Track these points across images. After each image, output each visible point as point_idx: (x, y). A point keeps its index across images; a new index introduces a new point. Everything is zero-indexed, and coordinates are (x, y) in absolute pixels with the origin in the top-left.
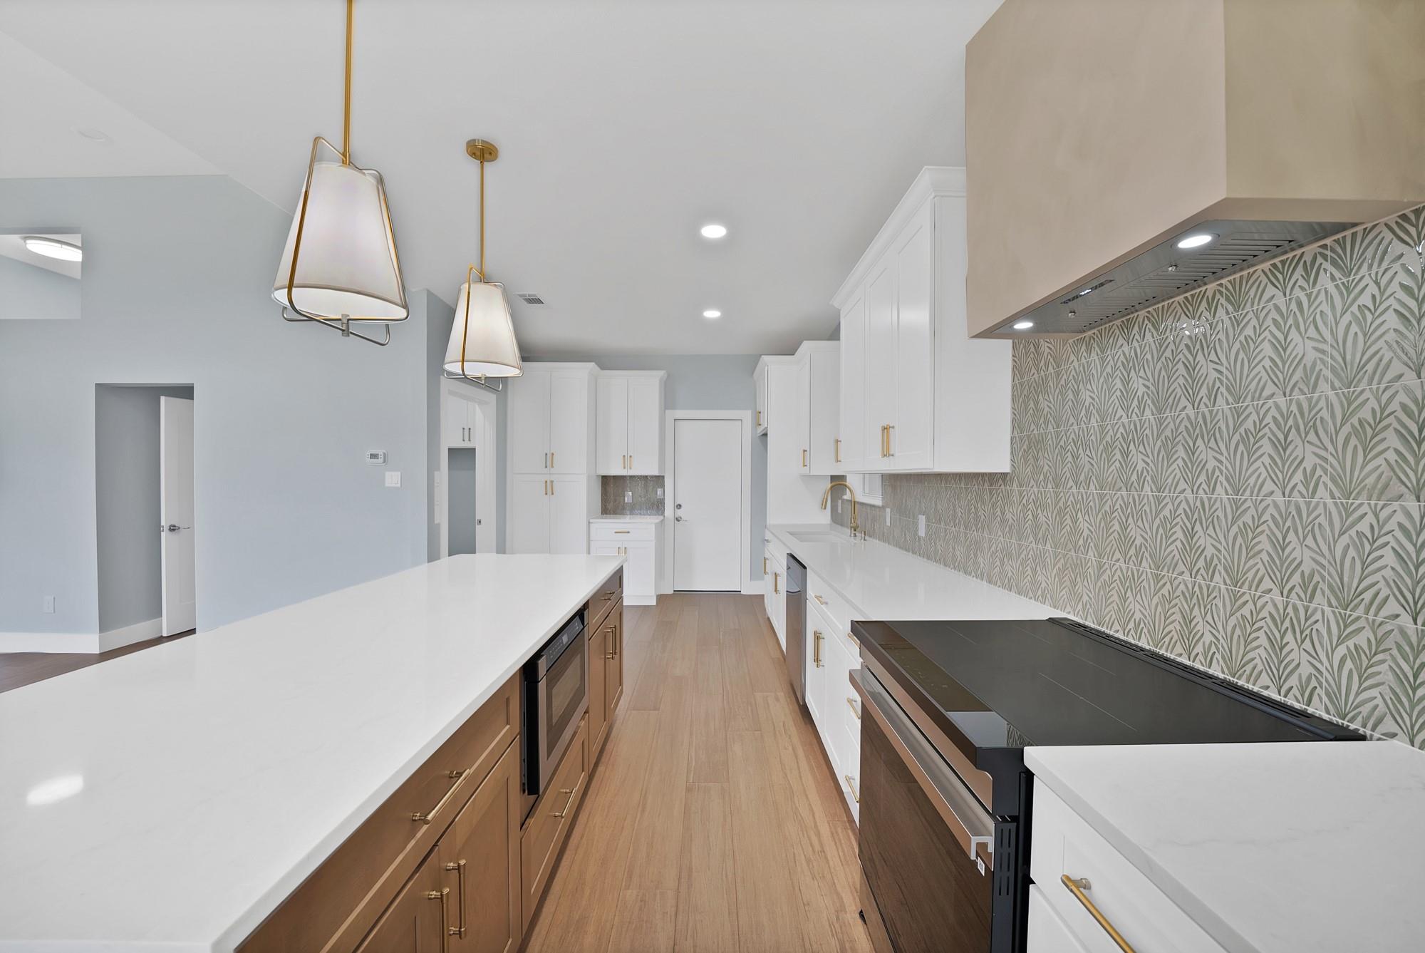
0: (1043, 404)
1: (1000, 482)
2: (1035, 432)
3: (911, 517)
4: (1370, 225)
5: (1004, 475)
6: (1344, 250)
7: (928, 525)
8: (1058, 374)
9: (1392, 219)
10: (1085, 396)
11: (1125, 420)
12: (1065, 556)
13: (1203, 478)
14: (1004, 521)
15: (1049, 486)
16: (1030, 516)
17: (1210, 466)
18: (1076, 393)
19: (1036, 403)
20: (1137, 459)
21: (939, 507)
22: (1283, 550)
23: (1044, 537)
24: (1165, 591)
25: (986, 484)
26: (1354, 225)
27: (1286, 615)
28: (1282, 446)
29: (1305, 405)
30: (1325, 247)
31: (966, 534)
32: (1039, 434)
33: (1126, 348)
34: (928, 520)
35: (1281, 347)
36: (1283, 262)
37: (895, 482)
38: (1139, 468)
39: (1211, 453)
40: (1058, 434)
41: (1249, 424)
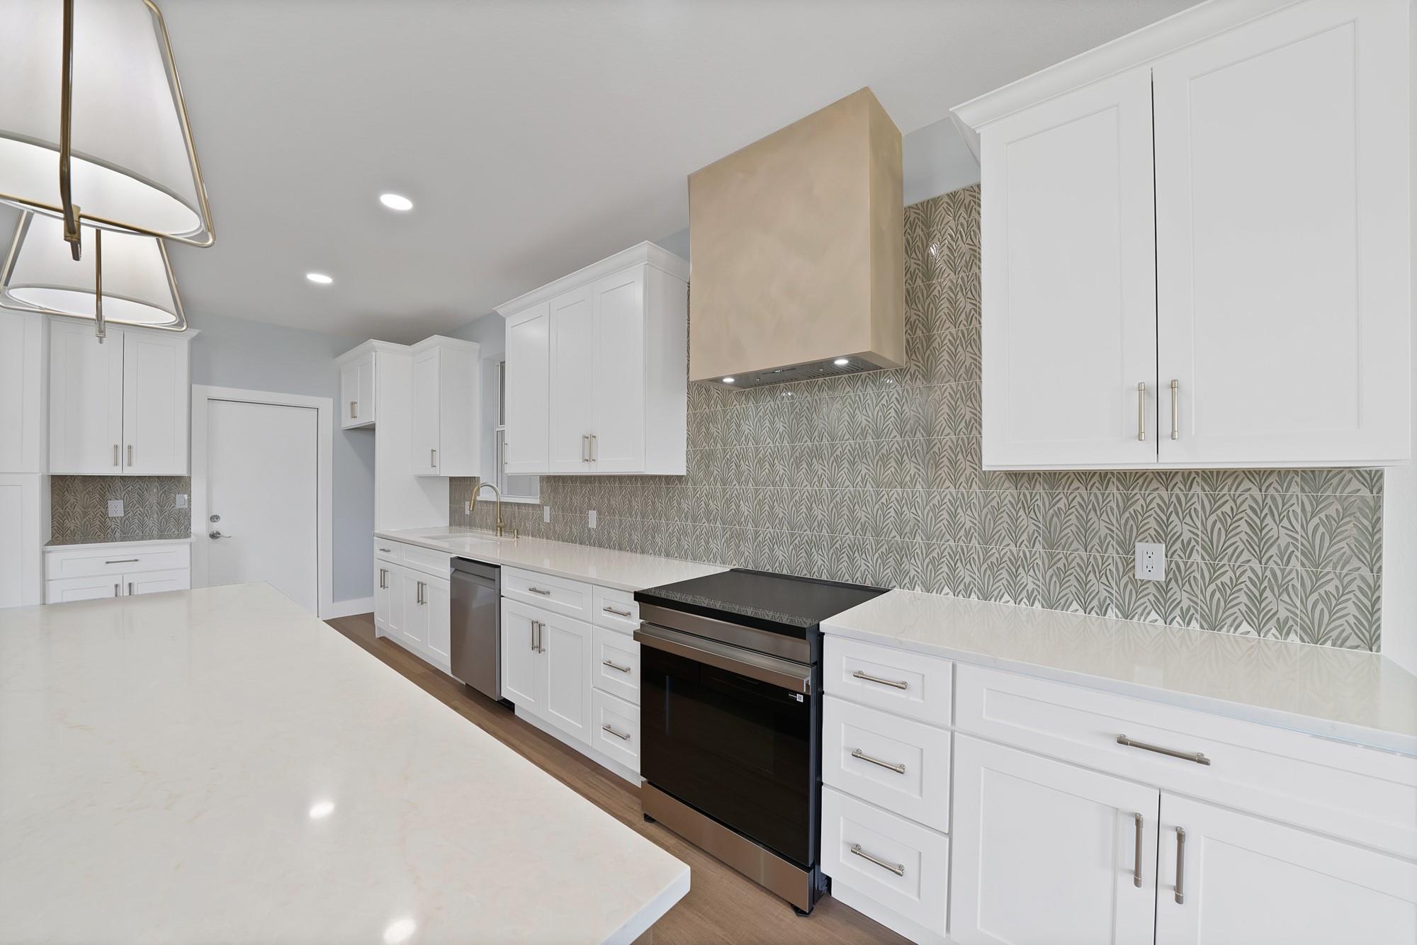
0: (713, 429)
1: (677, 482)
2: (707, 448)
3: (578, 512)
4: (886, 370)
5: (680, 478)
6: (877, 377)
7: (600, 519)
8: (724, 411)
9: (893, 370)
10: (745, 428)
11: (771, 445)
12: (731, 529)
13: (816, 479)
14: (680, 510)
15: (718, 484)
16: (703, 505)
17: (819, 473)
18: (738, 426)
19: (708, 429)
20: (779, 468)
21: (613, 502)
22: (853, 513)
23: (714, 518)
24: (796, 542)
25: (663, 484)
26: (881, 368)
27: (855, 544)
28: (853, 463)
29: (862, 445)
30: (869, 374)
31: (643, 522)
32: (709, 450)
33: (772, 404)
34: (599, 513)
35: (852, 417)
36: (853, 376)
37: (554, 483)
38: (781, 473)
39: (820, 466)
40: (724, 451)
41: (838, 452)
